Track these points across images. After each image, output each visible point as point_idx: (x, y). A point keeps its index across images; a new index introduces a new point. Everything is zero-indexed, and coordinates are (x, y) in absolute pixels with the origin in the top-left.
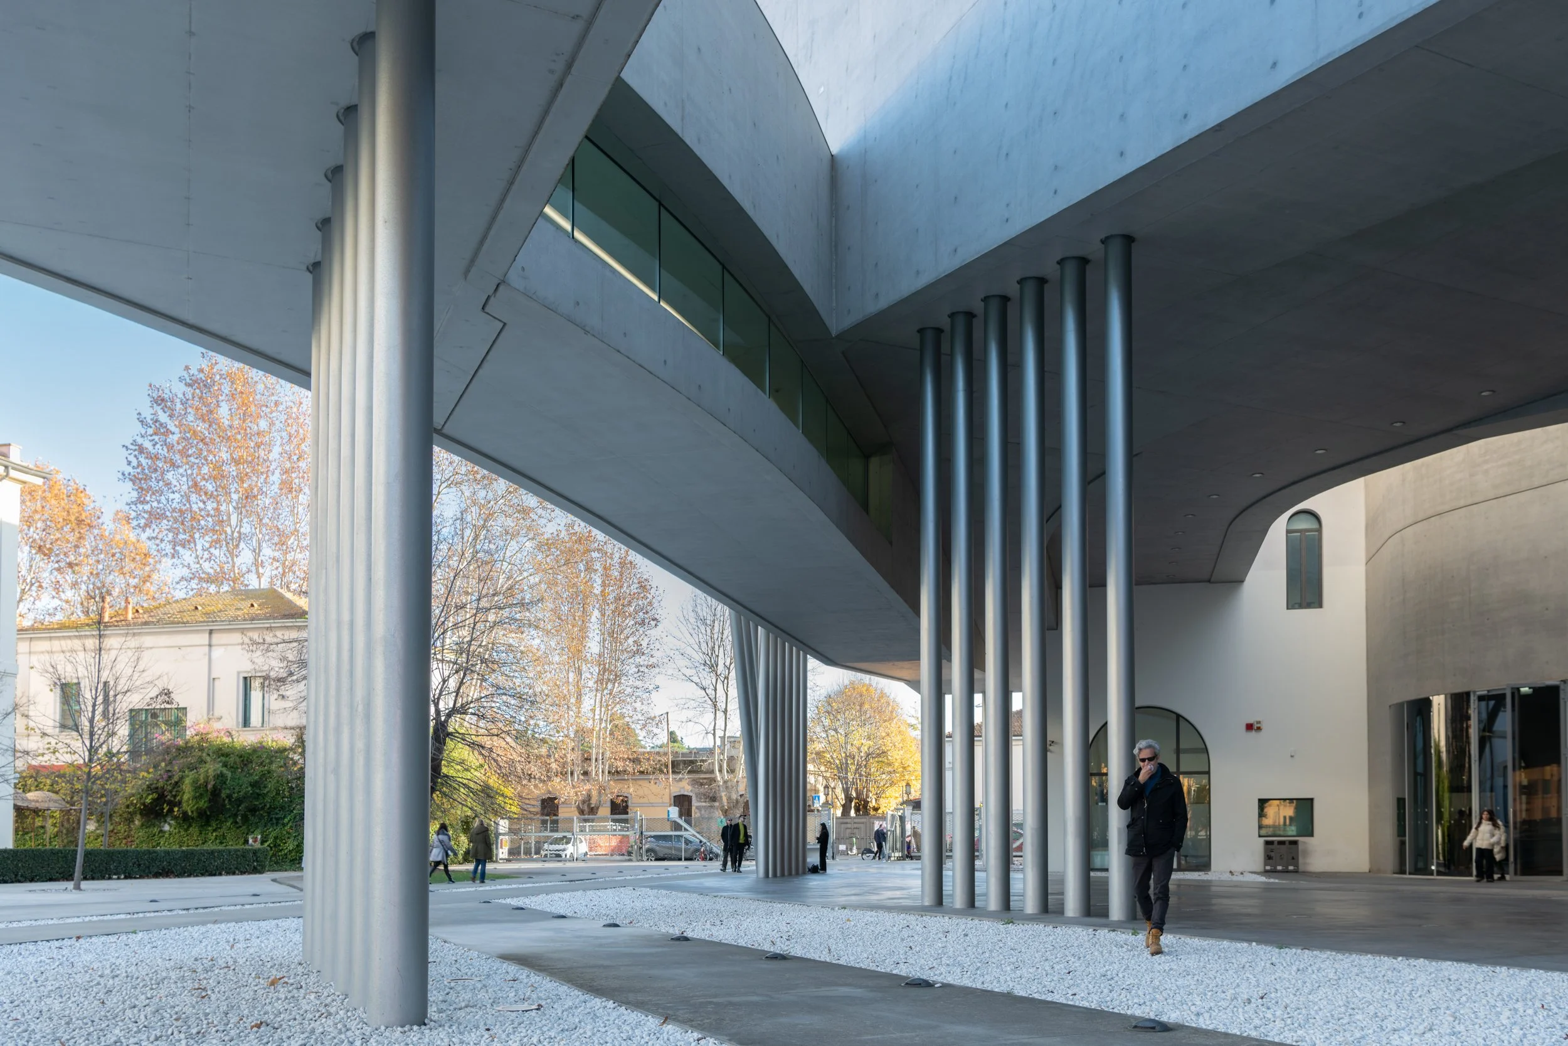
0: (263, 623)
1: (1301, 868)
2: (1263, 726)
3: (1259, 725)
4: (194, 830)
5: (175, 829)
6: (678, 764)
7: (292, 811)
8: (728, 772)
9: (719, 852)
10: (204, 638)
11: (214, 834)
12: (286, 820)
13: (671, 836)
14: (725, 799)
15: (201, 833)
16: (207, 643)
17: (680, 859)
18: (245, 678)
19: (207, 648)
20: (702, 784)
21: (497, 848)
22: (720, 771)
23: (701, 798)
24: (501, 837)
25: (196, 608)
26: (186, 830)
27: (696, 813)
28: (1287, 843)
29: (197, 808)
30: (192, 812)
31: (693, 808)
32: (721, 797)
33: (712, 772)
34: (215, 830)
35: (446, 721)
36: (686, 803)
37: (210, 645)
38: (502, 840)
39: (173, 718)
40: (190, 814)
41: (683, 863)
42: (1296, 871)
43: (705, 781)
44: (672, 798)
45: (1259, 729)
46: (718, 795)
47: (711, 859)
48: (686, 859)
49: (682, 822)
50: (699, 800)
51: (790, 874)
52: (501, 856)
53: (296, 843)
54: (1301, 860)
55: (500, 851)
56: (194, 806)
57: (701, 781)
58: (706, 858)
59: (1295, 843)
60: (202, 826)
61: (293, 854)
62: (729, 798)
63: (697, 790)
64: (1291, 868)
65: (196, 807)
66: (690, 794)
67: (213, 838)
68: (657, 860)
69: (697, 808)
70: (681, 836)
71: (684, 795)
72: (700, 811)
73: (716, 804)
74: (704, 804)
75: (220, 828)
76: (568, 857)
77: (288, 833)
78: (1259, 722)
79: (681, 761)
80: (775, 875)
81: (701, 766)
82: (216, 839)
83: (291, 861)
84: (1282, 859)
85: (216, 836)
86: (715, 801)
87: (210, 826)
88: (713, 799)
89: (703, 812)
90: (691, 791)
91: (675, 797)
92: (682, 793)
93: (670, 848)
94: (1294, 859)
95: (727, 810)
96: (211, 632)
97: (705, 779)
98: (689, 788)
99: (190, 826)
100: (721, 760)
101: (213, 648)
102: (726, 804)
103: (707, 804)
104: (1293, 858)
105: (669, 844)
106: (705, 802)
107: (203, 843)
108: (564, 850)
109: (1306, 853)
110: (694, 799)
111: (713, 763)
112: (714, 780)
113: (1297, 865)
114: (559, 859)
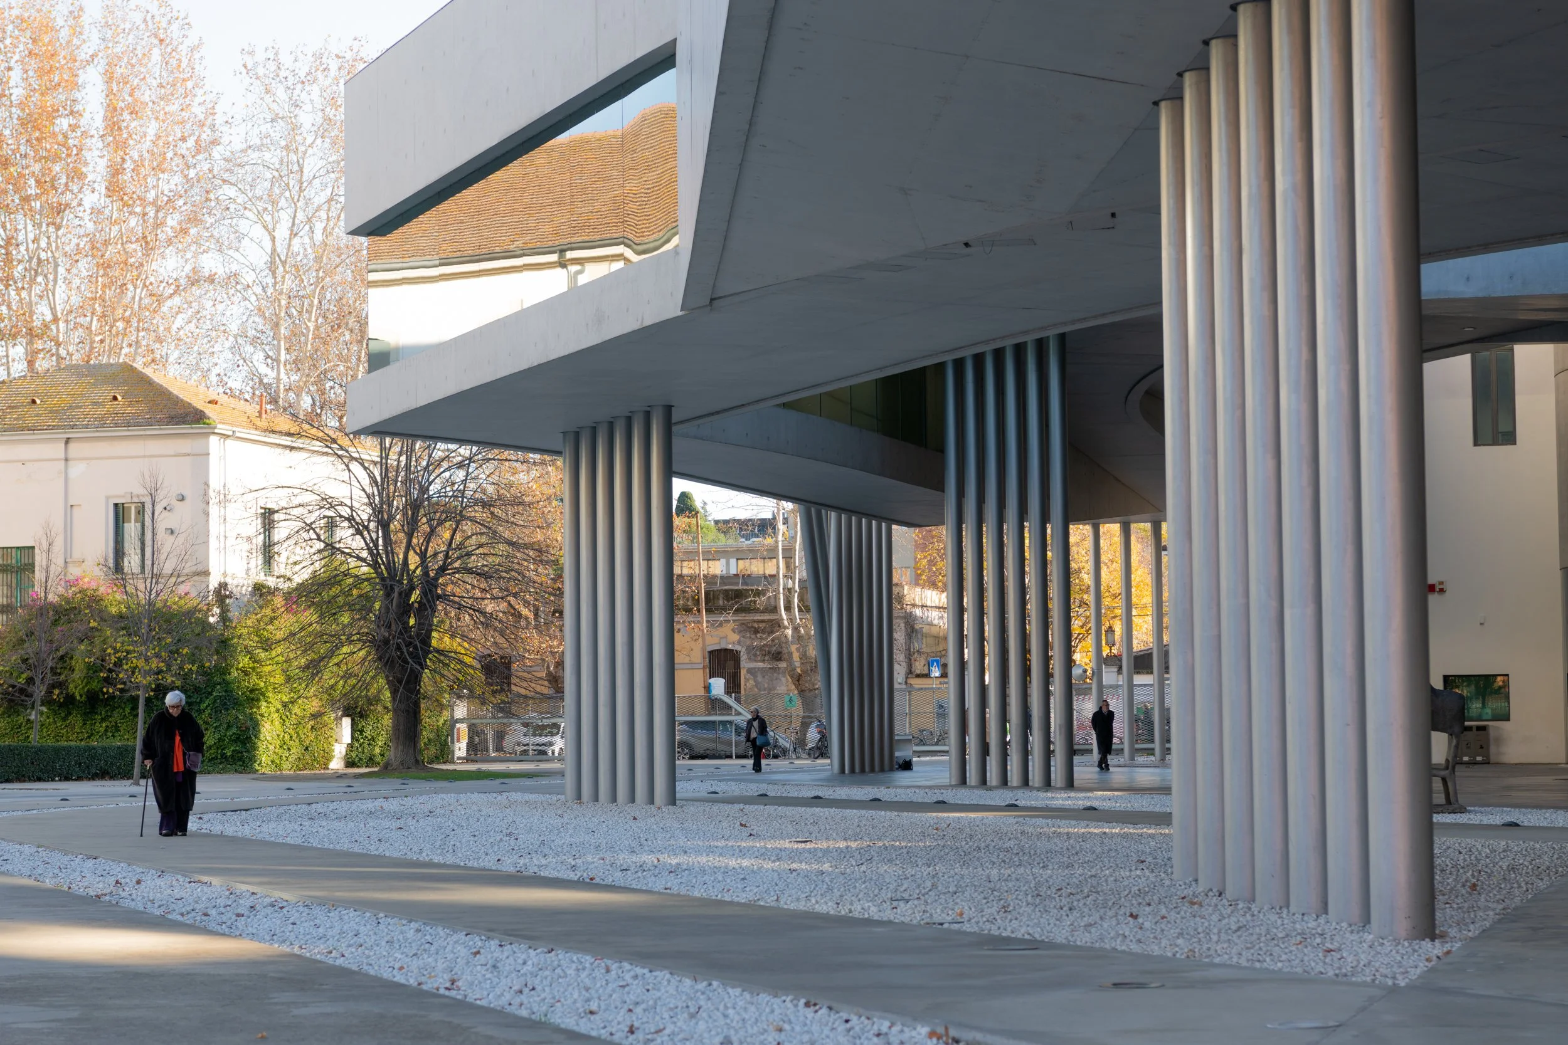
0: (145, 430)
1: (1493, 759)
2: (1448, 587)
3: (1441, 587)
4: (76, 719)
5: (48, 717)
6: (716, 597)
7: (210, 694)
8: (800, 610)
9: (787, 745)
10: (58, 450)
11: (104, 725)
12: (203, 706)
13: (714, 722)
14: (796, 656)
15: (85, 724)
16: (63, 456)
17: (730, 757)
18: (116, 505)
19: (63, 462)
20: (756, 631)
21: (453, 742)
22: (788, 608)
23: (755, 655)
24: (458, 725)
25: (34, 402)
26: (64, 719)
27: (747, 680)
28: (1474, 729)
29: (88, 691)
30: (81, 696)
31: (743, 672)
32: (790, 654)
33: (775, 609)
34: (103, 720)
35: (436, 579)
36: (730, 664)
37: (66, 460)
38: (459, 729)
39: (14, 561)
40: (78, 698)
41: (734, 762)
42: (1487, 762)
43: (762, 625)
44: (707, 655)
45: (1442, 590)
46: (785, 650)
47: (776, 757)
48: (738, 757)
49: (730, 701)
50: (753, 657)
51: (872, 770)
52: (458, 754)
53: (217, 736)
54: (1493, 749)
55: (457, 745)
56: (83, 688)
57: (756, 625)
58: (769, 755)
59: (1483, 729)
60: (85, 714)
61: (212, 751)
62: (804, 656)
63: (748, 642)
64: (1479, 758)
65: (86, 689)
66: (738, 648)
67: (102, 729)
68: (692, 758)
69: (749, 671)
70: (730, 722)
71: (726, 650)
72: (755, 677)
73: (783, 665)
74: (761, 665)
75: (111, 716)
76: (556, 754)
77: (206, 723)
78: (1441, 583)
79: (720, 591)
80: (852, 770)
81: (755, 602)
82: (106, 731)
83: (210, 760)
84: (1468, 748)
85: (107, 727)
86: (780, 660)
87: (96, 713)
88: (777, 656)
89: (760, 679)
90: (739, 643)
91: (711, 652)
92: (723, 646)
93: (714, 741)
94: (1484, 748)
95: (800, 675)
96: (68, 441)
97: (762, 621)
98: (735, 637)
99: (69, 714)
100: (789, 590)
101: (70, 463)
102: (797, 664)
103: (766, 665)
104: (1482, 747)
105: (710, 735)
106: (763, 661)
107: (89, 737)
108: (551, 744)
109: (1499, 741)
110: (744, 657)
111: (776, 597)
112: (777, 625)
113: (1487, 755)
114: (544, 757)
